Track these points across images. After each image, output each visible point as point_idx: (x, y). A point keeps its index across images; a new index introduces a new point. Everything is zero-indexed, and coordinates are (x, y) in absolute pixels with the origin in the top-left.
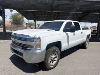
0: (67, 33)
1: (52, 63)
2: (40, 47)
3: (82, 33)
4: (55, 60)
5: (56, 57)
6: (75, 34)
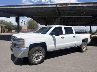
0: (54, 36)
1: (37, 60)
2: (24, 46)
3: (74, 37)
5: (41, 56)
6: (64, 37)
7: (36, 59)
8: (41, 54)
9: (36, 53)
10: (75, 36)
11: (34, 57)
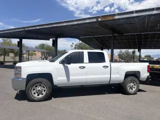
1: (38, 95)
2: (21, 76)
3: (106, 67)
4: (42, 94)
5: (45, 91)
6: (84, 67)
7: (36, 94)
8: (44, 89)
9: (36, 86)
10: (108, 67)
11: (35, 91)
